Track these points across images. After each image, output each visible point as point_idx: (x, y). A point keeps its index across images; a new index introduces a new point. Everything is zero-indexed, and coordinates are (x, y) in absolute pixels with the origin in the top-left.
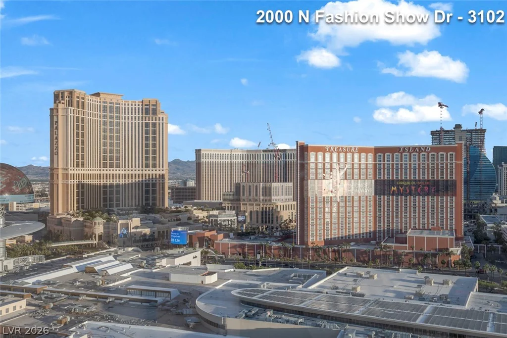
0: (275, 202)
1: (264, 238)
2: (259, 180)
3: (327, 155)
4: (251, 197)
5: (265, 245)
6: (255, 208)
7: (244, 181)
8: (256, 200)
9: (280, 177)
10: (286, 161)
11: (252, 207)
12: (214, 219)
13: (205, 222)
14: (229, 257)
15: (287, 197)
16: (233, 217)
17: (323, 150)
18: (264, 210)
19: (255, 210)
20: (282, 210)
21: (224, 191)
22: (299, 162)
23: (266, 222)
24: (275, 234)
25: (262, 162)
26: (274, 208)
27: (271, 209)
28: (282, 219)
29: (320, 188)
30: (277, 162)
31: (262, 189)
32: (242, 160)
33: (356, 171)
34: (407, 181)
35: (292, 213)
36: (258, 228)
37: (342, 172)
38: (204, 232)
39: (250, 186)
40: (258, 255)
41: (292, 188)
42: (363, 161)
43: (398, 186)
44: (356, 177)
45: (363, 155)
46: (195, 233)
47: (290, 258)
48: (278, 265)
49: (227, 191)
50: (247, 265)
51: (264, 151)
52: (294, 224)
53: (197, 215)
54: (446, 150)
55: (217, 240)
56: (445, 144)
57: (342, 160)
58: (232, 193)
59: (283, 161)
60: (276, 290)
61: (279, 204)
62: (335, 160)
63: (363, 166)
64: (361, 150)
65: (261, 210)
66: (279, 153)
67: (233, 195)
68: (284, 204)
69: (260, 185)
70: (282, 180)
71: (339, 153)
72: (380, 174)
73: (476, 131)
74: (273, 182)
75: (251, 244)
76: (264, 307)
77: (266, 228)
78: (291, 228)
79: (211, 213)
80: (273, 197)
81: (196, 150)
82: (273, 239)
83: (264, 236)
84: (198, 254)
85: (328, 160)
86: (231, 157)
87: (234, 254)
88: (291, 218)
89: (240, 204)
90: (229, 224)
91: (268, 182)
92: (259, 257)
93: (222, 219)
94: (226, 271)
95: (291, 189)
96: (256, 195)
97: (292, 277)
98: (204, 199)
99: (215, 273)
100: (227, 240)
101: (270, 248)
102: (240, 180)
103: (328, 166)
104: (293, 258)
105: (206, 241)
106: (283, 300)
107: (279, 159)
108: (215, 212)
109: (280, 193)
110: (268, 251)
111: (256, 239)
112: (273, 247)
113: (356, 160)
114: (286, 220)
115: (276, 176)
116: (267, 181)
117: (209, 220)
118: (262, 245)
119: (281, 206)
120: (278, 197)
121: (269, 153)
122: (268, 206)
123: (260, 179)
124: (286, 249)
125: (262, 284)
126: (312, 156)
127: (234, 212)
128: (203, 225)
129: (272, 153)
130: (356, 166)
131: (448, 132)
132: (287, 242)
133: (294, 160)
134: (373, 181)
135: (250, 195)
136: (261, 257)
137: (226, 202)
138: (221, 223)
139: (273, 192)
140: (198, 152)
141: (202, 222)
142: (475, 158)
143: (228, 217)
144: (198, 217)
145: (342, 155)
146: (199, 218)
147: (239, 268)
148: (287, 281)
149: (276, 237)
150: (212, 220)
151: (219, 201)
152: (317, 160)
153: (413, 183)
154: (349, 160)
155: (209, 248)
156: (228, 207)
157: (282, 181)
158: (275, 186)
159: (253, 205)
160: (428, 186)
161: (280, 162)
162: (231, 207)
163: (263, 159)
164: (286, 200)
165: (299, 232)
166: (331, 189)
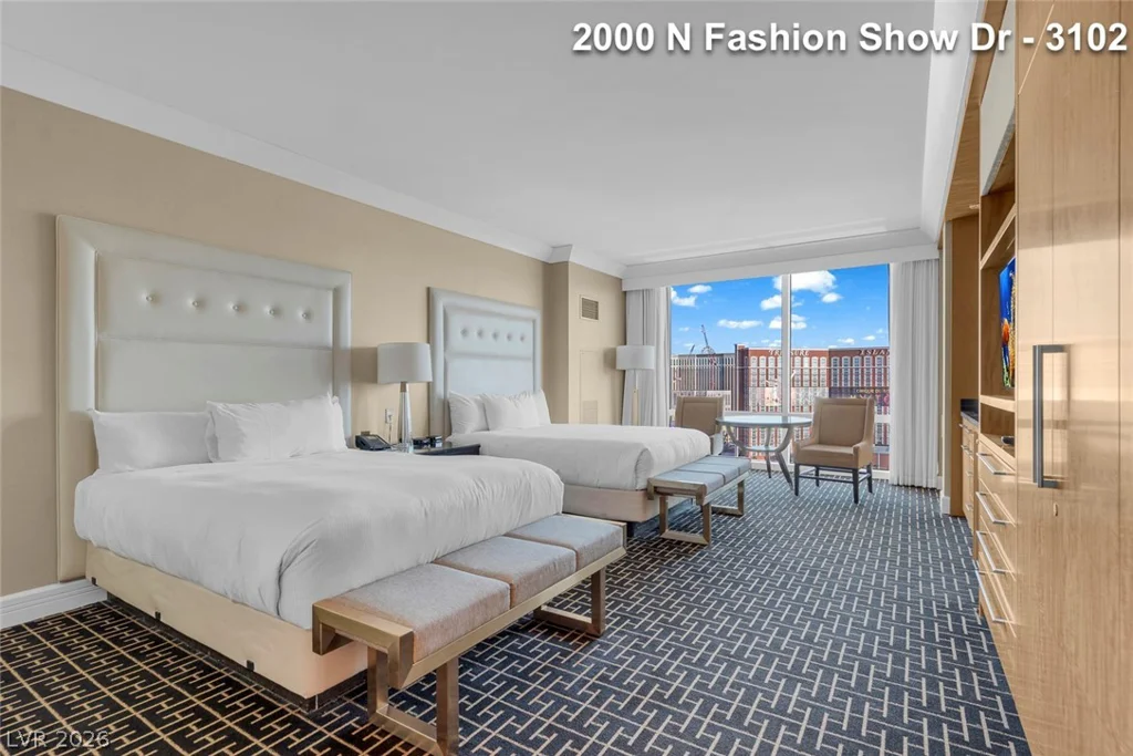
2: (692, 386)
3: (771, 359)
9: (716, 384)
10: (723, 368)
17: (766, 353)
22: (738, 368)
25: (695, 368)
30: (713, 368)
33: (806, 378)
34: (869, 388)
42: (815, 366)
43: (858, 395)
44: (806, 384)
45: (815, 359)
51: (698, 356)
59: (720, 367)
62: (780, 365)
63: (815, 372)
64: (812, 354)
66: (716, 358)
72: (835, 380)
74: (708, 389)
85: (772, 365)
91: (702, 389)
103: (771, 372)
107: (715, 364)
113: (806, 365)
115: (711, 383)
121: (704, 358)
126: (753, 361)
129: (707, 358)
130: (807, 371)
133: (733, 366)
134: (827, 389)
152: (758, 365)
153: (877, 391)
154: (797, 365)
157: (719, 388)
158: (710, 393)
161: (716, 368)
163: (697, 365)
166: (776, 397)
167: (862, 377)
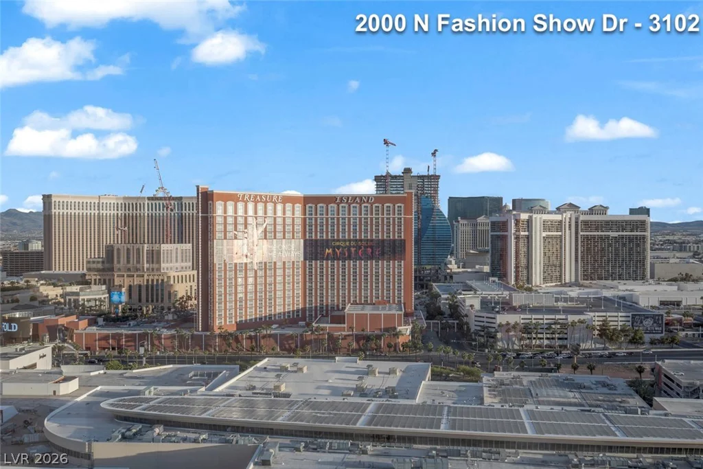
0: (166, 271)
1: (151, 323)
2: (142, 240)
3: (240, 206)
4: (130, 265)
5: (151, 334)
6: (137, 281)
7: (120, 242)
8: (137, 270)
9: (173, 235)
10: (182, 214)
11: (131, 279)
12: (72, 298)
13: (59, 303)
14: (97, 353)
15: (184, 264)
16: (103, 294)
17: (234, 198)
18: (150, 283)
19: (135, 283)
20: (176, 282)
21: (89, 257)
22: (200, 215)
23: (152, 301)
24: (166, 318)
25: (146, 214)
26: (165, 280)
27: (160, 281)
28: (176, 295)
29: (230, 251)
30: (169, 214)
31: (147, 254)
32: (116, 212)
33: (279, 228)
34: (345, 241)
35: (191, 286)
36: (141, 309)
37: (261, 229)
38: (56, 318)
39: (128, 249)
40: (140, 348)
41: (191, 251)
42: (289, 214)
43: (334, 248)
44: (279, 235)
45: (289, 206)
46: (42, 321)
47: (187, 350)
48: (170, 360)
49: (93, 257)
50: (126, 363)
51: (149, 199)
52: (194, 302)
53: (45, 293)
54: (394, 200)
55: (77, 329)
56: (392, 193)
57: (260, 213)
58: (101, 260)
59: (178, 213)
60: (168, 397)
61: (172, 274)
62: (251, 212)
63: (289, 221)
64: (286, 200)
65: (145, 283)
66: (172, 202)
67: (103, 262)
68: (180, 274)
69: (143, 247)
70: (176, 240)
71: (256, 202)
72: (311, 233)
73: (429, 177)
74: (163, 243)
75: (130, 332)
76: (150, 422)
77: (153, 310)
78: (189, 308)
79: (69, 289)
80: (163, 265)
81: (44, 196)
82: (162, 324)
83: (151, 321)
84: (48, 351)
85: (241, 212)
86: (99, 206)
87: (104, 349)
88: (189, 294)
89: (114, 275)
90: (96, 305)
91: (156, 243)
92: (142, 350)
93: (86, 298)
94: (92, 374)
95: (189, 253)
96: (138, 262)
97: (192, 377)
98: (57, 269)
99: (74, 378)
100: (94, 329)
101: (159, 337)
102: (114, 241)
103: (240, 220)
104: (192, 350)
105: (60, 331)
106: (177, 410)
107: (172, 210)
108: (75, 288)
109: (174, 259)
110: (156, 342)
111: (138, 325)
112: (163, 336)
113: (279, 213)
114: (183, 298)
115: (167, 235)
116: (154, 242)
117: (65, 301)
118: (147, 334)
119: (174, 277)
120: (171, 265)
121: (157, 202)
122: (156, 277)
123: (144, 238)
124: (181, 338)
125: (146, 389)
126: (218, 207)
127: (104, 287)
128: (56, 308)
129: (161, 202)
130: (279, 221)
131: (396, 177)
132: (183, 328)
133: (193, 212)
134: (302, 241)
135: (128, 262)
136: (145, 351)
137: (92, 273)
138: (83, 304)
139: (164, 258)
140: (47, 199)
141: (55, 303)
142: (427, 212)
143: (94, 295)
144: (47, 296)
145: (260, 206)
146: (50, 298)
147: (112, 368)
148: (183, 383)
149: (167, 321)
150: (70, 300)
151: (81, 272)
152: (225, 212)
153: (353, 243)
154: (270, 213)
155: (64, 341)
156: (95, 280)
157: (176, 242)
158: (165, 248)
159: (133, 276)
160: (372, 247)
161: (173, 214)
162: (99, 279)
163: (148, 210)
164: (182, 268)
165: (200, 313)
166: (245, 252)
167: (338, 228)
